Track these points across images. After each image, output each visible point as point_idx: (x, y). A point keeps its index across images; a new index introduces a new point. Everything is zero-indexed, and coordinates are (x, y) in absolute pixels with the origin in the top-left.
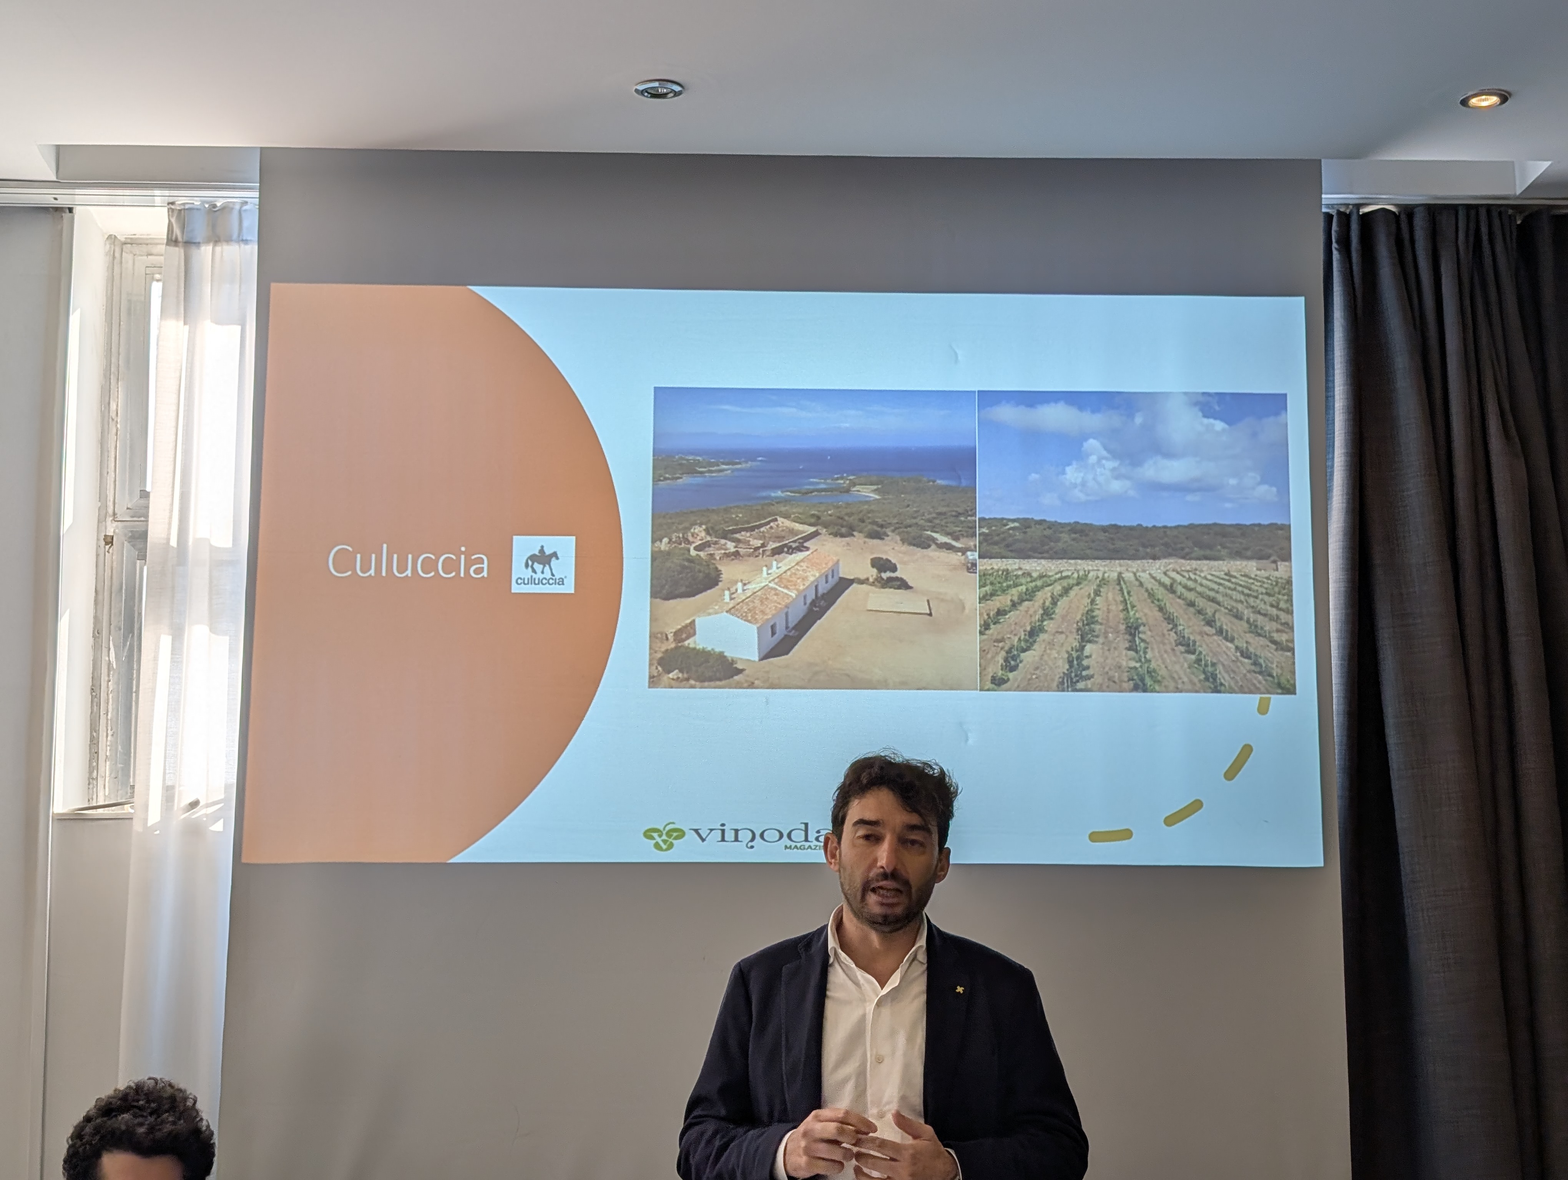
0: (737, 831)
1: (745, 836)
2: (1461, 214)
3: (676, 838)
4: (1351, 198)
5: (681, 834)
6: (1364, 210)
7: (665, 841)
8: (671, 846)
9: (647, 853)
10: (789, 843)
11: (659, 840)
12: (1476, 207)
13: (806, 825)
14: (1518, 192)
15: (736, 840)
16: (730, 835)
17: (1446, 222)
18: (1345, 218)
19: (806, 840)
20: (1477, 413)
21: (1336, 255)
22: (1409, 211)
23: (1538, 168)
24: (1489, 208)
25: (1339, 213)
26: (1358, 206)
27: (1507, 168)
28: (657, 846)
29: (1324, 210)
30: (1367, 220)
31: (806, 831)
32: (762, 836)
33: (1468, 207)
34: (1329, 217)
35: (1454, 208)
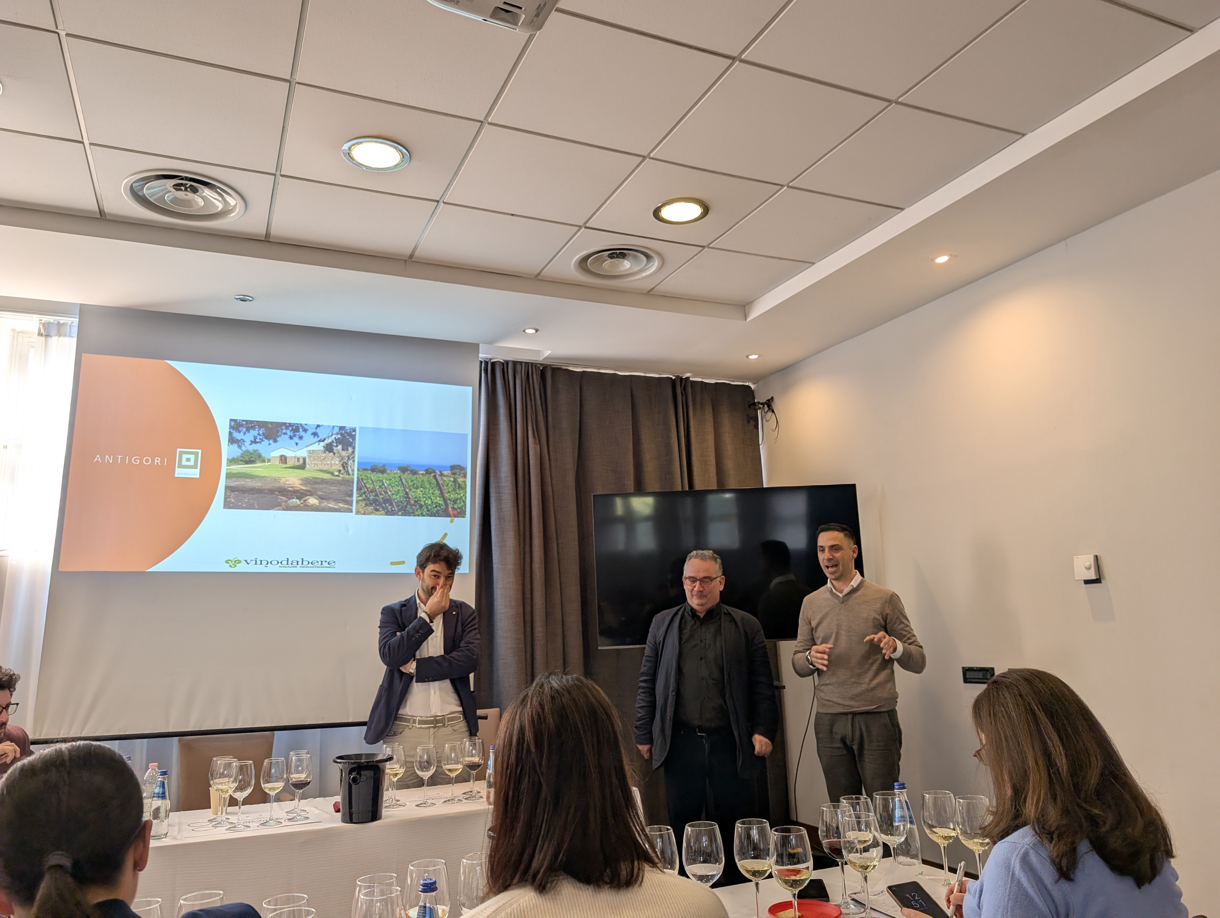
0: (261, 561)
1: (264, 563)
2: (523, 365)
3: (238, 563)
4: (489, 356)
5: (240, 562)
6: (492, 361)
7: (233, 564)
8: (236, 566)
9: (227, 569)
10: (281, 565)
11: (231, 564)
12: (528, 363)
13: (288, 559)
14: (541, 359)
15: (261, 564)
16: (259, 562)
17: (518, 367)
18: (486, 363)
19: (288, 564)
20: (525, 429)
21: (483, 375)
22: (507, 362)
23: (547, 353)
24: (532, 364)
25: (485, 361)
26: (491, 359)
27: (538, 352)
28: (230, 566)
29: (480, 359)
30: (493, 364)
31: (288, 561)
32: (271, 563)
33: (526, 363)
34: (481, 362)
35: (521, 363)
